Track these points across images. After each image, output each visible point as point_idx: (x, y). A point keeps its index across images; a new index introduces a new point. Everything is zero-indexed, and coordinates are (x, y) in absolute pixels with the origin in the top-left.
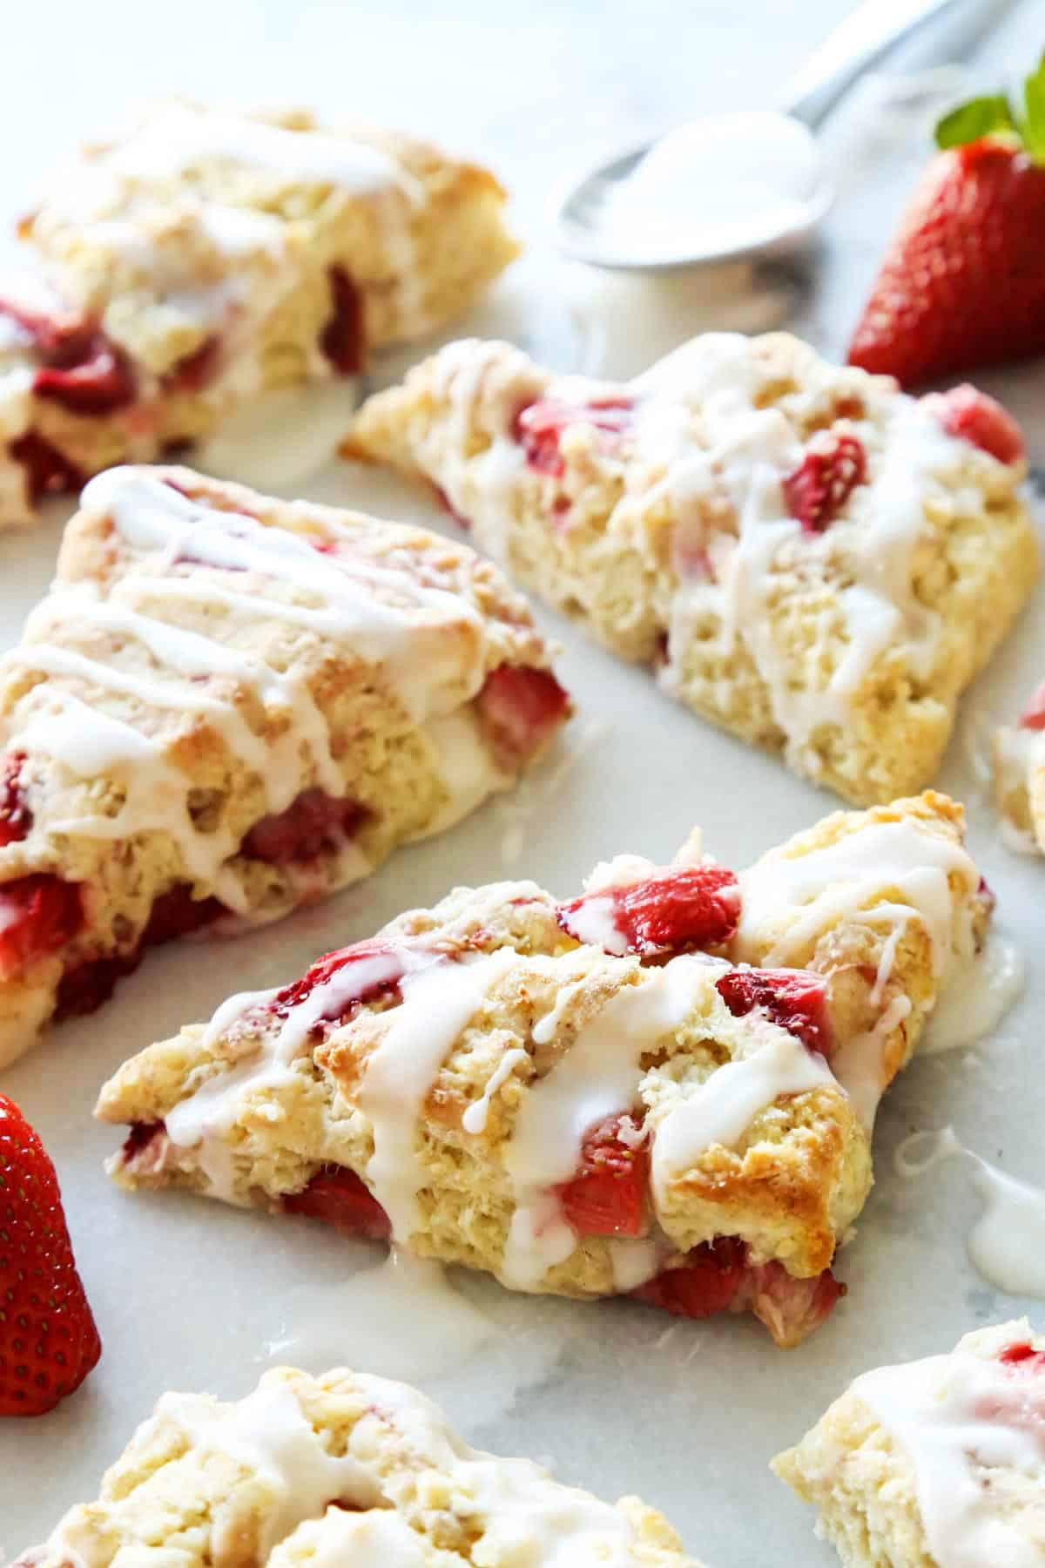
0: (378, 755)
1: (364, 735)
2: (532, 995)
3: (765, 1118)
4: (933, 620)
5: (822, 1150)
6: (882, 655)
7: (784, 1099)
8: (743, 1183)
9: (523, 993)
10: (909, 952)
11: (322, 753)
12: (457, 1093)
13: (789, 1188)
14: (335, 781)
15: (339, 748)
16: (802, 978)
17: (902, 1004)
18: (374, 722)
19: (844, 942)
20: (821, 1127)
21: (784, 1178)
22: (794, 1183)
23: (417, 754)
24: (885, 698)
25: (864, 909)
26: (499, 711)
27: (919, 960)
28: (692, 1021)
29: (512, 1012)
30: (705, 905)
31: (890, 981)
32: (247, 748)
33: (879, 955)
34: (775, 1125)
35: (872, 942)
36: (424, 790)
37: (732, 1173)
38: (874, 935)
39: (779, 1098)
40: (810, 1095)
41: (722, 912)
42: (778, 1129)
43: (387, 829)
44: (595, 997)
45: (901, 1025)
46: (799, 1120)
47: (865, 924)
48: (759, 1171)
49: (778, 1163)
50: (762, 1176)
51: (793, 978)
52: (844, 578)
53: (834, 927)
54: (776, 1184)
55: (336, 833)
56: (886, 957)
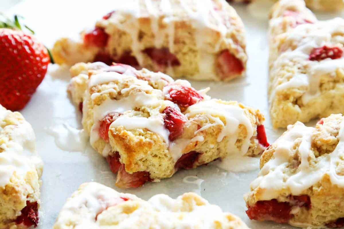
0: (185, 49)
1: (184, 43)
2: (129, 84)
3: (138, 130)
4: (318, 94)
5: (142, 143)
6: (293, 88)
7: (146, 130)
8: (119, 137)
9: (127, 82)
10: (213, 129)
11: (171, 40)
12: (96, 90)
13: (126, 144)
14: (172, 49)
15: (177, 41)
16: (182, 117)
17: (201, 138)
18: (187, 41)
19: (200, 118)
20: (148, 140)
21: (127, 141)
22: (128, 144)
23: (196, 56)
24: (286, 97)
25: (213, 116)
26: (221, 60)
27: (215, 134)
28: (149, 107)
29: (123, 84)
30: (187, 96)
31: (202, 132)
32: (155, 27)
33: (205, 125)
34: (138, 132)
35: (206, 122)
36: (193, 66)
37: (119, 133)
38: (208, 121)
39: (145, 129)
40: (152, 133)
41: (189, 101)
42: (138, 133)
43: (180, 69)
44: (137, 90)
45: (197, 142)
46: (146, 136)
47: (208, 118)
48: (123, 136)
49: (128, 137)
50: (123, 137)
51: (180, 115)
52: (304, 71)
53: (201, 114)
54: (125, 141)
55: (169, 62)
56: (206, 127)
